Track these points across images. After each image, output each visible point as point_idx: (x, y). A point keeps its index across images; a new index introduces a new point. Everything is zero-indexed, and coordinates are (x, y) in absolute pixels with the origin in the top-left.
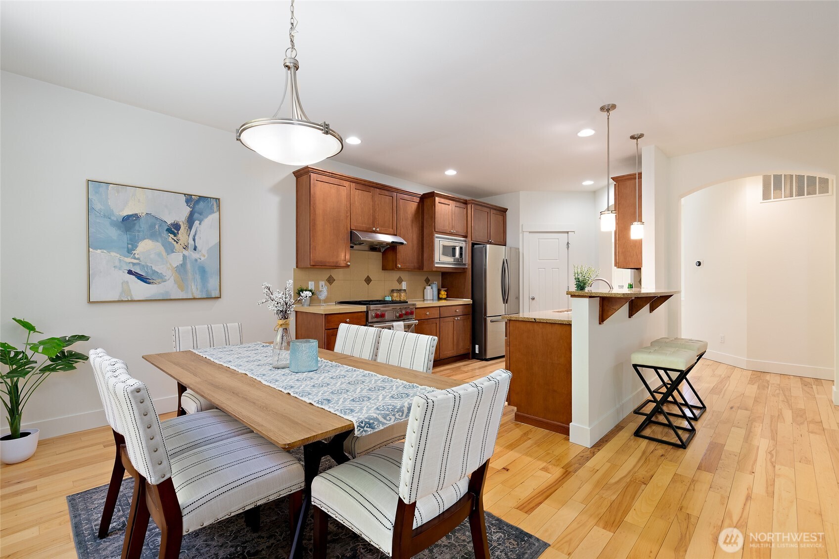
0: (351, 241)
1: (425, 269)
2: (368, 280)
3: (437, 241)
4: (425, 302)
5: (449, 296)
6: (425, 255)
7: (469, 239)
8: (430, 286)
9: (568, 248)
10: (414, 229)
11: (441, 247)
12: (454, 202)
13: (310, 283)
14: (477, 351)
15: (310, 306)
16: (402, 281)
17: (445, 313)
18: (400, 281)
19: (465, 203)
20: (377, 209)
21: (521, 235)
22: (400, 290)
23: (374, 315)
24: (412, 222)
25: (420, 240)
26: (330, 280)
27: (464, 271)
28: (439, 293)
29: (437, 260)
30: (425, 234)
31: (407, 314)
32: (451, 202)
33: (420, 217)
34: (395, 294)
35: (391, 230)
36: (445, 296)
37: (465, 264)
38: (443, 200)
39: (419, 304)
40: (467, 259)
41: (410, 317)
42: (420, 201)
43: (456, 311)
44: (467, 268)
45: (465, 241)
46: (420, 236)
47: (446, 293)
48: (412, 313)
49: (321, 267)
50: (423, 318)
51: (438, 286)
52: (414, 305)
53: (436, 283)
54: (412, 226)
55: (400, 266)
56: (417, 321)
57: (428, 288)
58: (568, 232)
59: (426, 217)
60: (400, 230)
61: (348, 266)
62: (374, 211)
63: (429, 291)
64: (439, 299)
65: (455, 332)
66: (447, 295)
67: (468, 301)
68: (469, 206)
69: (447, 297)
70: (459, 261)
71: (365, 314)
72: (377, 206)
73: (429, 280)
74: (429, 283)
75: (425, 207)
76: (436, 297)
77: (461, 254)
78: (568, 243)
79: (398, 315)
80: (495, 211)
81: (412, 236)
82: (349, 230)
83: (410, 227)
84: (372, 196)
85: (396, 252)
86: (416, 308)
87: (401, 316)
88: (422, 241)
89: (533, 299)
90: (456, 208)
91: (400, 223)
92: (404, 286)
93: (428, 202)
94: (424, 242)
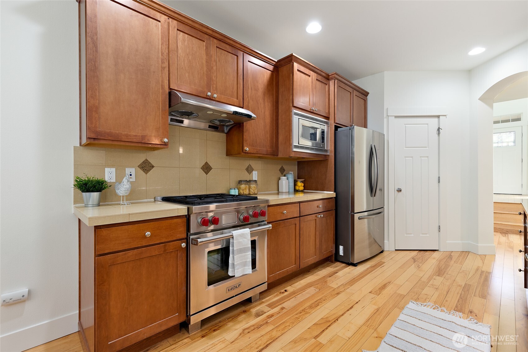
0: (170, 106)
1: (280, 155)
2: (207, 168)
3: (295, 118)
4: (281, 197)
5: (307, 188)
6: (281, 138)
7: (331, 121)
8: (285, 176)
9: (439, 134)
10: (266, 104)
11: (301, 127)
12: (316, 74)
13: (107, 170)
14: (341, 253)
15: (99, 205)
16: (253, 170)
17: (306, 210)
18: (249, 170)
19: (328, 78)
20: (215, 68)
21: (385, 120)
22: (250, 181)
23: (200, 220)
24: (264, 95)
25: (274, 118)
26: (146, 167)
27: (325, 159)
28: (295, 185)
29: (295, 143)
30: (280, 111)
31: (255, 215)
32: (311, 73)
33: (274, 90)
34: (243, 186)
35: (235, 100)
36: (302, 188)
37: (326, 151)
38: (302, 69)
39: (273, 199)
40: (329, 146)
41: (261, 218)
42: (274, 69)
43: (318, 207)
44: (328, 155)
45: (327, 123)
46: (275, 114)
47: (303, 185)
48: (263, 214)
49: (111, 143)
50: (279, 219)
51: (294, 177)
52: (267, 201)
53: (292, 173)
54: (264, 99)
55: (247, 149)
56: (270, 225)
57: (284, 178)
58: (438, 117)
59: (281, 90)
60: (249, 103)
61: (166, 144)
62: (210, 69)
63: (284, 182)
64: (296, 191)
65: (318, 233)
66: (304, 186)
67: (331, 194)
68: (331, 83)
69: (304, 189)
70: (320, 147)
71: (185, 219)
72: (214, 64)
73: (284, 170)
74: (284, 173)
75: (280, 78)
76: (292, 190)
77: (323, 138)
78: (439, 129)
79: (242, 217)
80: (358, 94)
81: (264, 113)
82: (167, 91)
83: (261, 101)
84: (207, 48)
85: (243, 131)
86: (269, 206)
87: (246, 219)
88: (277, 120)
89: (399, 191)
90: (318, 82)
91: (248, 93)
92: (255, 175)
93: (284, 70)
94: (280, 121)
